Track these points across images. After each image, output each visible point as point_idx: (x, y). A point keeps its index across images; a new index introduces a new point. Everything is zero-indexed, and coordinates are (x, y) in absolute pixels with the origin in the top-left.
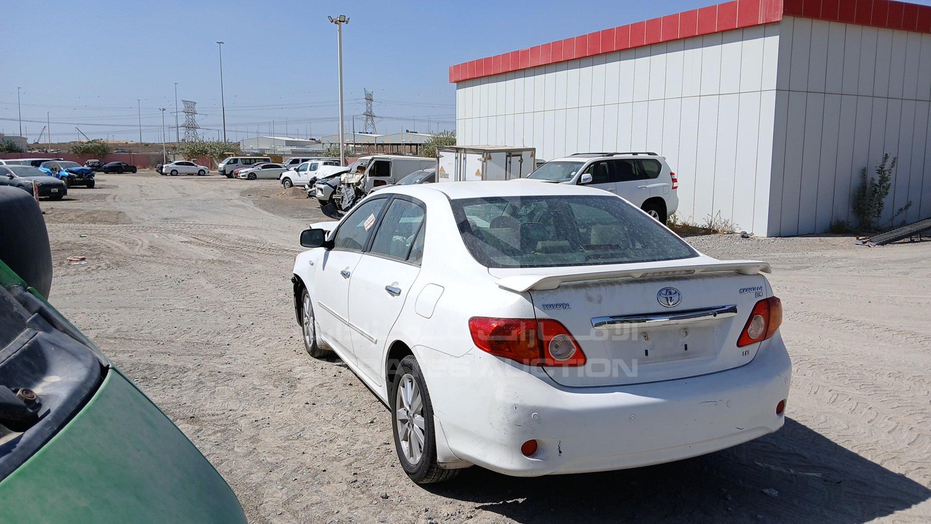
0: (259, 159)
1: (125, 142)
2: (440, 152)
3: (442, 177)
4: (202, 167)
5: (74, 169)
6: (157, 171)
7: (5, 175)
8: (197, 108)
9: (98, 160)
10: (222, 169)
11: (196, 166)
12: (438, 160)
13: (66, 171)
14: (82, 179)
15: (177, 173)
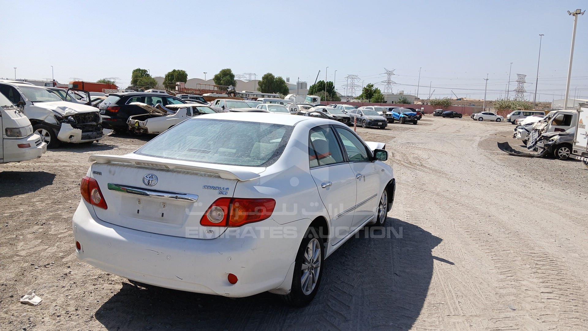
0: (536, 113)
1: (478, 100)
2: (581, 108)
3: (580, 127)
4: (499, 116)
5: (407, 113)
6: (471, 117)
7: (359, 114)
8: (526, 79)
9: (442, 110)
10: (509, 118)
11: (496, 116)
12: (579, 114)
13: (403, 114)
14: (410, 119)
15: (483, 119)
